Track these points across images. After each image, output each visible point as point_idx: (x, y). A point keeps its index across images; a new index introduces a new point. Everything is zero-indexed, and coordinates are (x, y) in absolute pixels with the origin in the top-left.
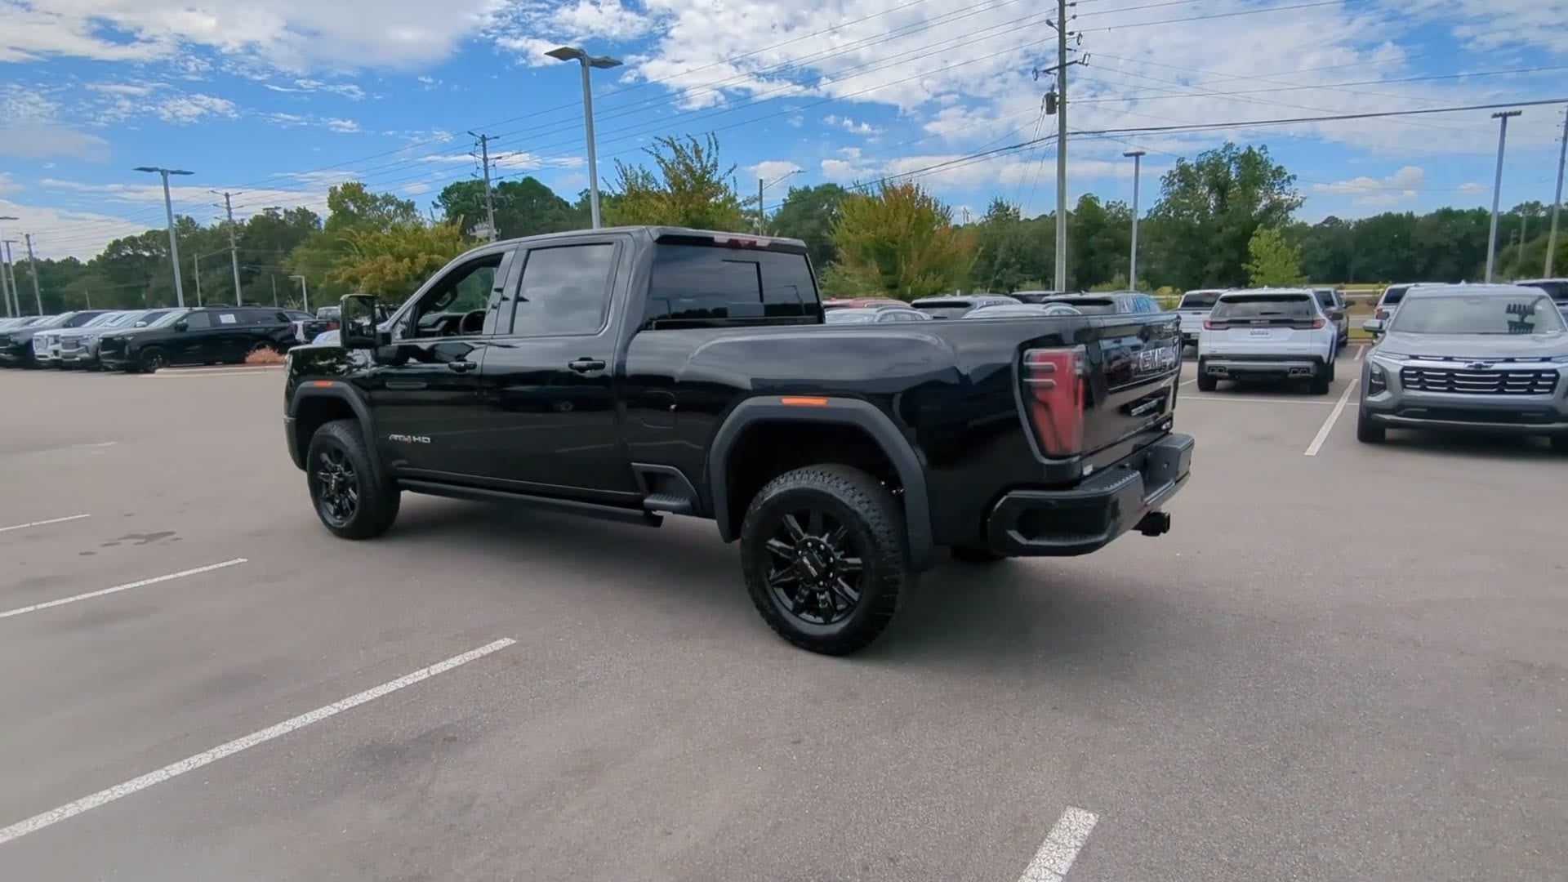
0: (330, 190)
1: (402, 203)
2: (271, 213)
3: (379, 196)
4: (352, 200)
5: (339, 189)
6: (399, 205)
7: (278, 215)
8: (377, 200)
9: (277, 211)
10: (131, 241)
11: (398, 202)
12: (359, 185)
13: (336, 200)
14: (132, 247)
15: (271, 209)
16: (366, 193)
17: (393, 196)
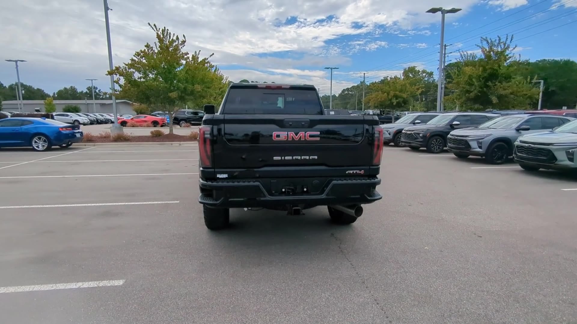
0: (404, 70)
1: (429, 72)
2: (386, 78)
3: (421, 71)
4: (411, 73)
5: (407, 69)
6: (427, 73)
7: (387, 79)
8: (419, 72)
9: (388, 78)
10: (348, 89)
11: (427, 72)
12: (414, 67)
13: (406, 73)
14: (347, 91)
15: (386, 77)
16: (416, 70)
17: (426, 70)
